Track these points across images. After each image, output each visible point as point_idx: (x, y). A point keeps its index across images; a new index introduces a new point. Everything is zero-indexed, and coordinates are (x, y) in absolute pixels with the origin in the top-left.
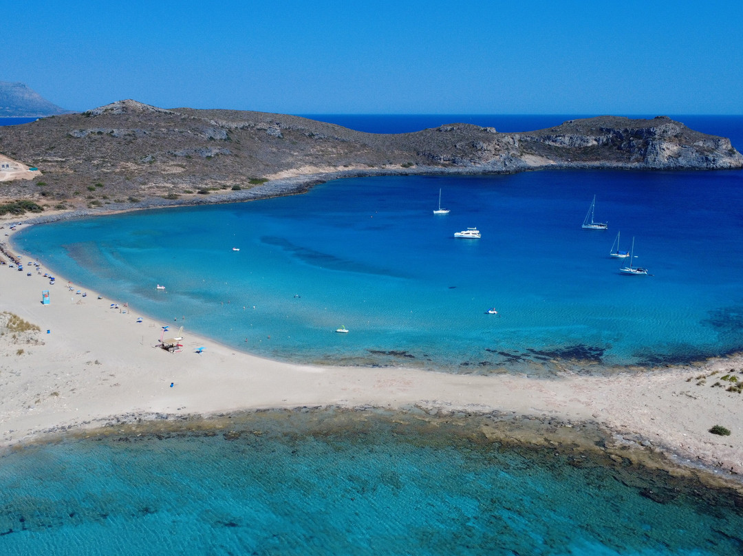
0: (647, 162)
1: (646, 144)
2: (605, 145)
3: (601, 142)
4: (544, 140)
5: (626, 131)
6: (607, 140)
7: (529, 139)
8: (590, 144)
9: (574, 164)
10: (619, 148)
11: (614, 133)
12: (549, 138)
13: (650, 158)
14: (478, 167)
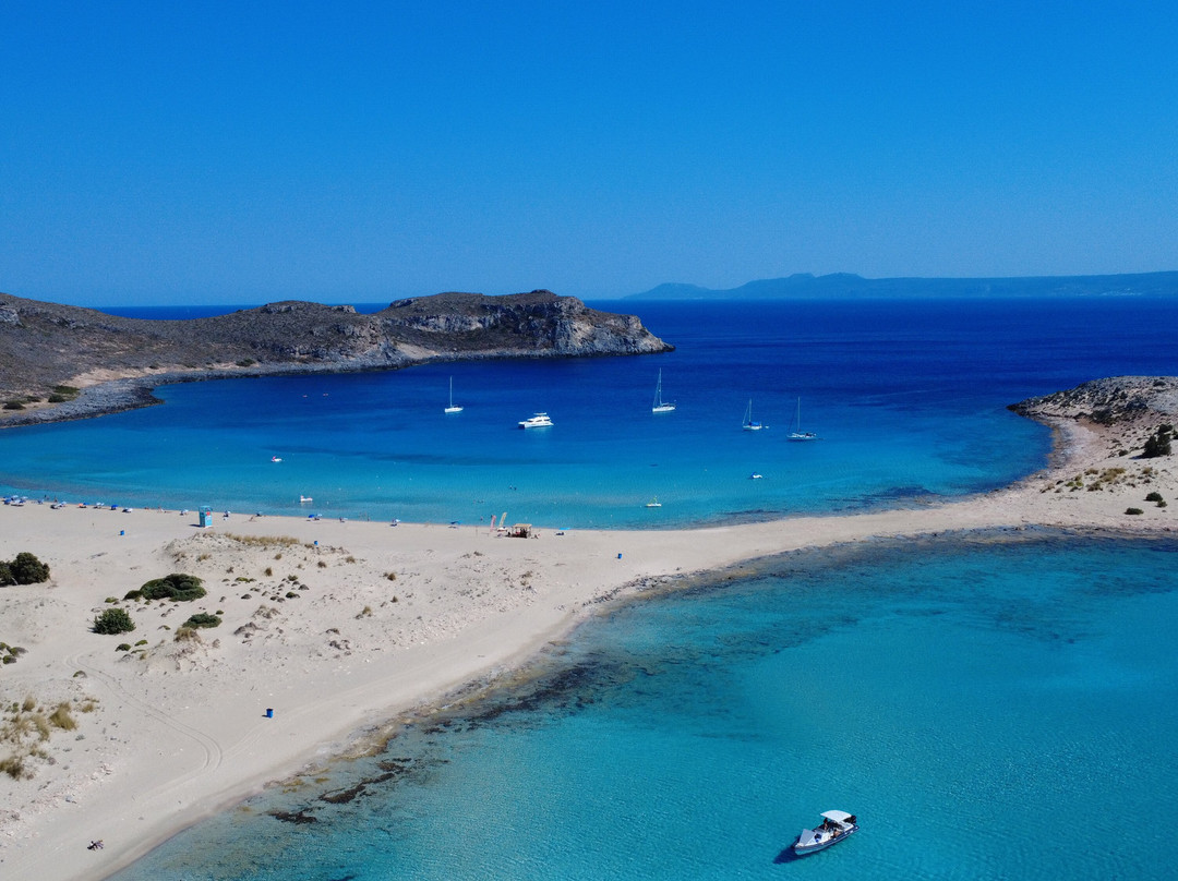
0: (558, 348)
1: (552, 324)
2: (493, 327)
3: (487, 324)
4: (411, 323)
5: (519, 308)
6: (496, 321)
7: (389, 322)
8: (473, 328)
9: (462, 354)
10: (516, 331)
11: (503, 310)
12: (417, 320)
13: (561, 341)
14: (354, 361)
